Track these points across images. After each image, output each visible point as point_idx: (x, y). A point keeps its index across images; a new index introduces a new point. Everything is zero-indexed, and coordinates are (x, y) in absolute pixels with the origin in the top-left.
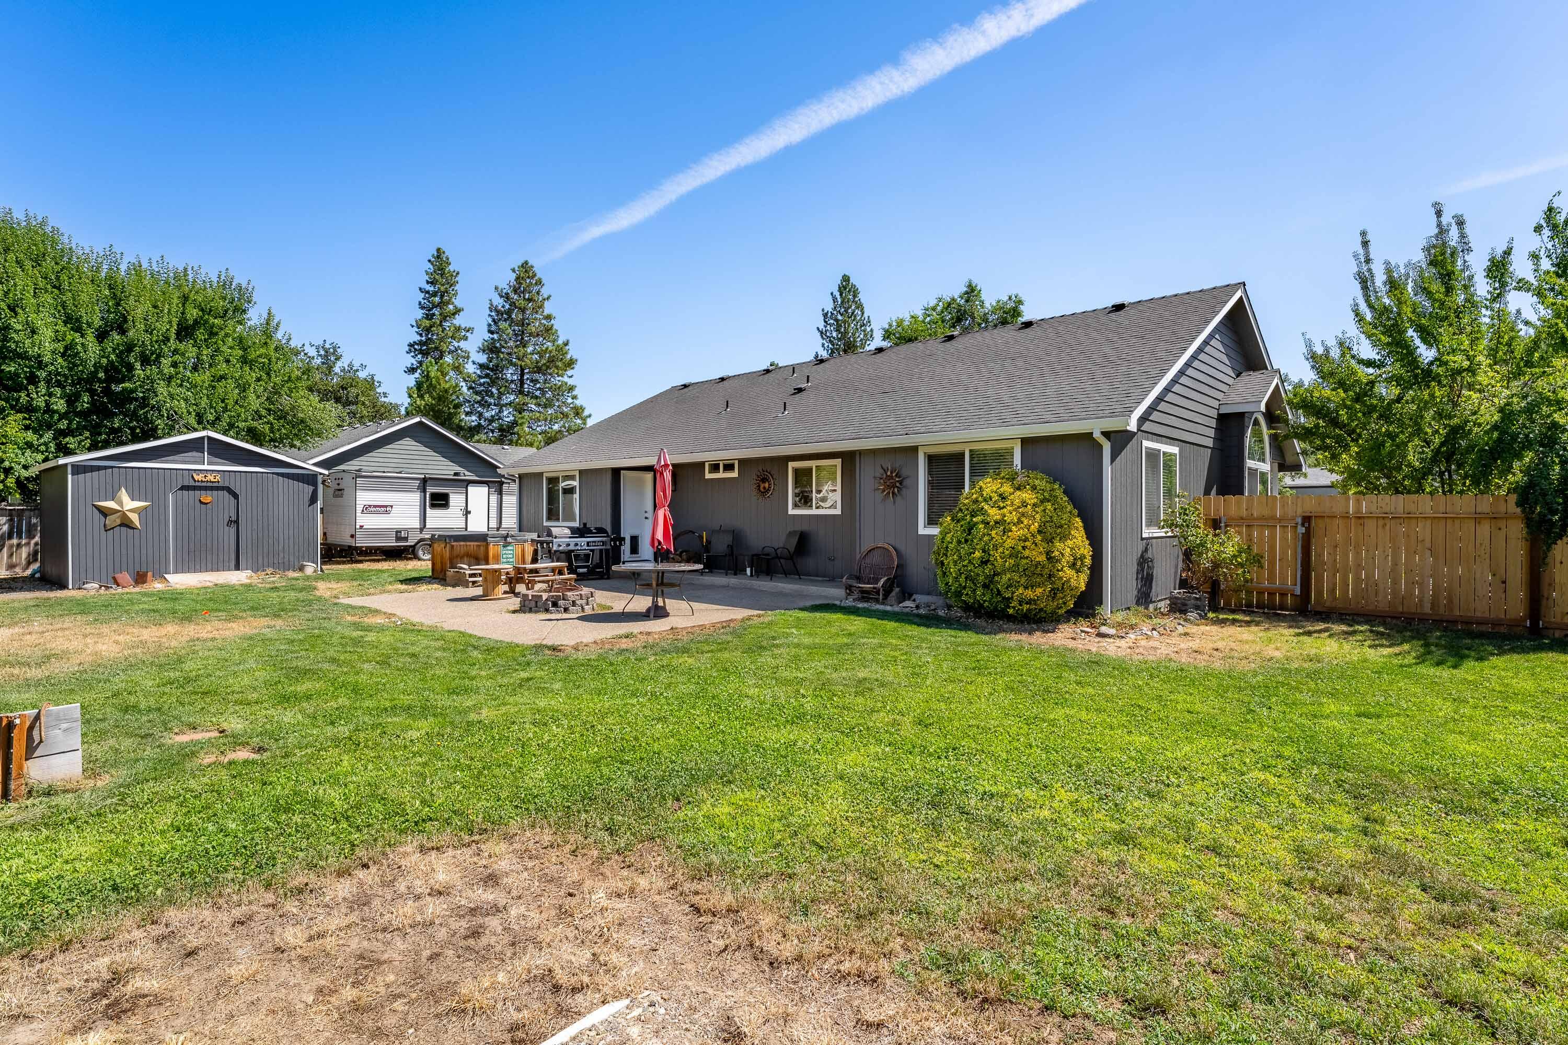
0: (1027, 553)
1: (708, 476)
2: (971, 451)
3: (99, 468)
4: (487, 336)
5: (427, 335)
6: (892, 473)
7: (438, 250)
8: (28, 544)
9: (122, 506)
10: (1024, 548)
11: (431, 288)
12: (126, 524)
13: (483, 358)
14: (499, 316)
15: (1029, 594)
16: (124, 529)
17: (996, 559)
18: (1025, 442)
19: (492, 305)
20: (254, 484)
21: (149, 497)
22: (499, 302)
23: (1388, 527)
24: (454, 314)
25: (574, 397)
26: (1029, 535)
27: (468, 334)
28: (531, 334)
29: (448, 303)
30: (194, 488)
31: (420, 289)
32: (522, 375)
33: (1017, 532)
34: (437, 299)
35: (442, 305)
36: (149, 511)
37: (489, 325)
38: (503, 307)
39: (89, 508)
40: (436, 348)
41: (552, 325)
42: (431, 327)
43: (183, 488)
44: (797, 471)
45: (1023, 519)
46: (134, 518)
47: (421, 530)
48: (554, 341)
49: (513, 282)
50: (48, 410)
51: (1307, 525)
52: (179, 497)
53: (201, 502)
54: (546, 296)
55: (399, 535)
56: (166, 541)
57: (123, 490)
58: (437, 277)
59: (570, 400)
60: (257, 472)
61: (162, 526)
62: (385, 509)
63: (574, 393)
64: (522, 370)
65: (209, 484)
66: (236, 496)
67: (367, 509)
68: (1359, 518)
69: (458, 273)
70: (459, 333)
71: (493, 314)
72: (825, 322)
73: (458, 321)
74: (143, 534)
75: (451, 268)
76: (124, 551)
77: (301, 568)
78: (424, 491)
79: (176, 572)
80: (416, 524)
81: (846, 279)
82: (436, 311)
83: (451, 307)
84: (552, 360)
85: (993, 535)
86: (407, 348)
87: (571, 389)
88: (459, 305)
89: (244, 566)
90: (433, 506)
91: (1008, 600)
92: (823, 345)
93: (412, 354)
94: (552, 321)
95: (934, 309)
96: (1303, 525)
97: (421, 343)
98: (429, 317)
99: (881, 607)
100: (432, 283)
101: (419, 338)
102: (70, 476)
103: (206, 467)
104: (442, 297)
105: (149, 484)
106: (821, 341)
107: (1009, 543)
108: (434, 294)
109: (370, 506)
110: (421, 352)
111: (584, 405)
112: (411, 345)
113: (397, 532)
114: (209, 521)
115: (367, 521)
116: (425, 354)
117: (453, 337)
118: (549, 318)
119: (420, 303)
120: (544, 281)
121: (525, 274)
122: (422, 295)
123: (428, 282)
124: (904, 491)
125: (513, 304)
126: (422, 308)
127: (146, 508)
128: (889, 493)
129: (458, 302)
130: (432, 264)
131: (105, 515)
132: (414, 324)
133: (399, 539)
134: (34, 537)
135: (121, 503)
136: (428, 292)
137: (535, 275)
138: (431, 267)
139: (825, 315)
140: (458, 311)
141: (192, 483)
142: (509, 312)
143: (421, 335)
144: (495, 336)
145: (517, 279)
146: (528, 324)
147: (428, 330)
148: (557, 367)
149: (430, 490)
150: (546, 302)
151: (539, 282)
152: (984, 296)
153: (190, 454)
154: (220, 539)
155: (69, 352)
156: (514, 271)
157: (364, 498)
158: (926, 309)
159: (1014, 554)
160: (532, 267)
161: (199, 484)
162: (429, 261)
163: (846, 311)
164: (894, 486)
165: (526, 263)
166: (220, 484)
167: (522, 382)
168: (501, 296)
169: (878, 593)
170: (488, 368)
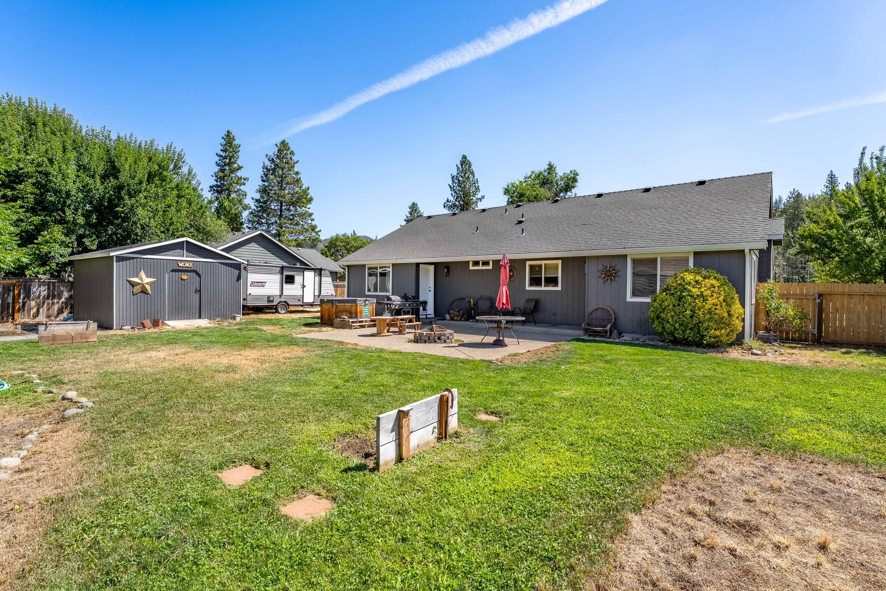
0: (717, 311)
1: (471, 268)
2: (661, 258)
3: (130, 258)
4: (261, 183)
5: (220, 182)
6: (610, 268)
7: (228, 132)
8: (58, 302)
9: (142, 281)
10: (715, 309)
11: (223, 154)
12: (144, 291)
13: (258, 196)
14: (267, 172)
15: (718, 333)
16: (142, 294)
17: (699, 315)
18: (696, 254)
19: (264, 165)
20: (209, 269)
21: (156, 276)
22: (268, 164)
23: (865, 300)
24: (238, 170)
25: (313, 220)
26: (718, 303)
27: (245, 182)
28: (287, 183)
29: (234, 163)
30: (178, 271)
31: (217, 154)
32: (281, 206)
33: (711, 301)
34: (227, 161)
35: (230, 164)
36: (156, 283)
37: (262, 177)
38: (271, 167)
39: (125, 281)
40: (227, 189)
41: (300, 178)
42: (224, 176)
43: (174, 271)
44: (531, 267)
45: (714, 294)
46: (148, 287)
47: (280, 296)
48: (301, 187)
49: (276, 152)
50: (74, 223)
51: (821, 298)
52: (171, 276)
53: (182, 279)
54: (296, 161)
55: (269, 299)
56: (164, 301)
57: (142, 271)
58: (228, 148)
59: (310, 222)
60: (211, 262)
61: (162, 293)
62: (262, 284)
63: (312, 217)
64: (281, 204)
65: (186, 269)
66: (199, 276)
67: (253, 284)
68: (850, 295)
69: (240, 146)
70: (241, 181)
71: (265, 170)
72: (453, 181)
73: (239, 174)
74: (152, 297)
75: (235, 142)
76: (143, 308)
77: (234, 318)
78: (282, 274)
79: (169, 320)
80: (278, 293)
81: (464, 157)
82: (227, 168)
83: (235, 165)
84: (299, 198)
85: (697, 302)
86: (209, 189)
87: (311, 215)
88: (241, 165)
89: (204, 317)
90: (287, 282)
91: (703, 336)
92: (452, 194)
93: (212, 192)
94: (299, 176)
95: (530, 177)
96: (819, 298)
97: (217, 186)
98: (222, 171)
99: (608, 340)
100: (224, 151)
101: (215, 183)
102: (115, 263)
103: (185, 259)
104: (230, 159)
105: (156, 268)
106: (451, 192)
107: (708, 306)
108: (225, 158)
109: (254, 282)
110: (218, 191)
111: (317, 225)
112: (211, 187)
113: (268, 297)
114: (186, 290)
115: (253, 291)
116: (219, 192)
117: (237, 183)
118: (297, 173)
119: (216, 163)
120: (295, 152)
121: (283, 147)
122: (218, 158)
123: (222, 150)
124: (617, 279)
125: (276, 165)
126: (218, 165)
127: (154, 282)
128: (608, 279)
129: (240, 162)
130: (225, 140)
131: (133, 286)
132: (214, 175)
133: (269, 301)
134: (61, 299)
135: (141, 279)
136: (221, 156)
137: (289, 149)
138: (224, 142)
139: (453, 178)
140: (240, 168)
141: (178, 268)
142: (274, 170)
143: (217, 181)
144: (266, 184)
145: (279, 151)
146: (286, 177)
147: (222, 178)
148: (303, 202)
149: (286, 273)
150: (296, 165)
151: (292, 153)
152: (557, 171)
153: (176, 251)
154: (191, 302)
155: (85, 189)
156: (276, 145)
157: (252, 277)
158: (526, 178)
159: (710, 312)
160: (288, 144)
161: (181, 268)
162: (223, 138)
163: (464, 175)
164: (611, 275)
165: (284, 141)
166: (192, 269)
167: (281, 211)
168: (269, 161)
169: (606, 333)
170: (262, 202)
